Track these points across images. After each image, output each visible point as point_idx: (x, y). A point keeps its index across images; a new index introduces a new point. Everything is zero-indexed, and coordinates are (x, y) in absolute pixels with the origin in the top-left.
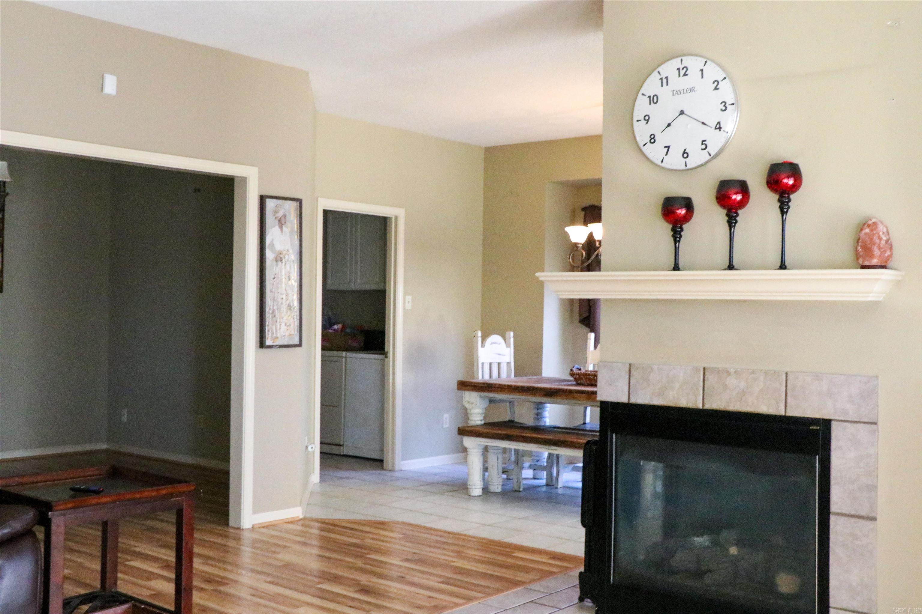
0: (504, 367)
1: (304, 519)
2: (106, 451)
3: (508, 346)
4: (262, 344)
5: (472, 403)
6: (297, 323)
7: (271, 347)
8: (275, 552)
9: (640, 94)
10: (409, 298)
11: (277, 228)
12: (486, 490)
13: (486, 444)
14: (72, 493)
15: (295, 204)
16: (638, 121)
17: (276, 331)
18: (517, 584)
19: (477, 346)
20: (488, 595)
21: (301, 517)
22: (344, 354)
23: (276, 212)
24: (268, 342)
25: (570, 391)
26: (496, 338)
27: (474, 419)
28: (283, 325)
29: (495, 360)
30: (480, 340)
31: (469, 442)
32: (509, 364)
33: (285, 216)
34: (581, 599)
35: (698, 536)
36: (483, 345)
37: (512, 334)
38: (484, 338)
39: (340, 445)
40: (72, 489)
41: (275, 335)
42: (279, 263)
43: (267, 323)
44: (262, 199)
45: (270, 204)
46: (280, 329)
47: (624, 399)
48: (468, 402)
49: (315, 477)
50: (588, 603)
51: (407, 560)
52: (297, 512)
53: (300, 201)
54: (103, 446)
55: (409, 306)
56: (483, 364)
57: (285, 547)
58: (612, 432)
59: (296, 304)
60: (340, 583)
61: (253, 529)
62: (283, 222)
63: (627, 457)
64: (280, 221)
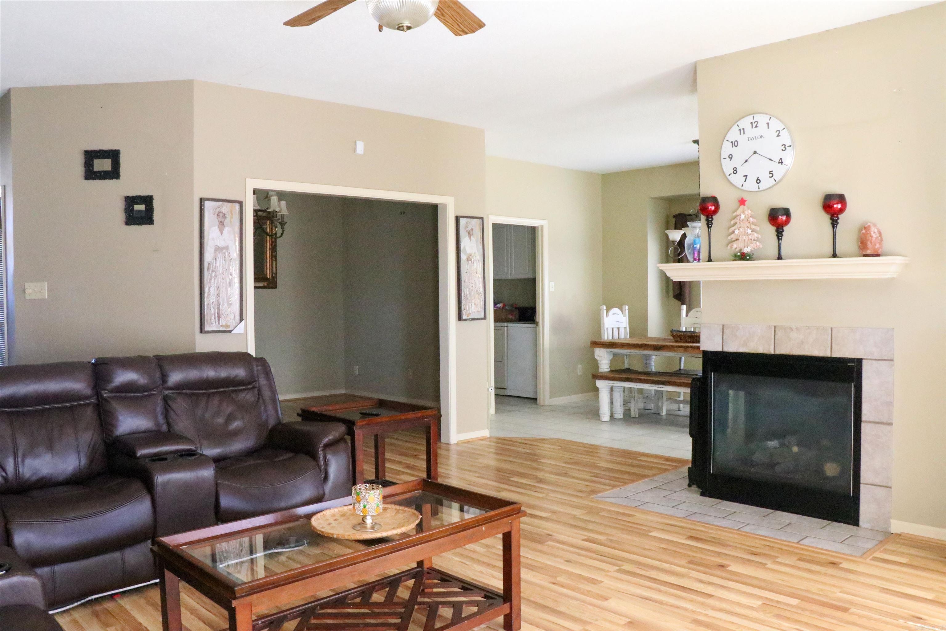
0: (622, 331)
1: (490, 438)
2: (345, 394)
3: (625, 316)
4: (460, 318)
5: (601, 357)
6: (482, 303)
7: (466, 320)
8: (477, 459)
9: (725, 140)
10: (552, 284)
11: (467, 238)
12: (612, 416)
13: (613, 385)
14: (361, 416)
15: (479, 221)
16: (724, 159)
17: (469, 309)
18: (645, 476)
19: (603, 317)
20: (625, 483)
21: (488, 436)
22: (506, 324)
23: (467, 227)
24: (464, 317)
25: (672, 346)
26: (616, 310)
27: (602, 367)
28: (473, 305)
29: (615, 326)
30: (605, 312)
31: (600, 384)
32: (625, 328)
33: (472, 229)
34: (689, 485)
35: (771, 440)
36: (607, 316)
37: (627, 307)
38: (608, 311)
39: (505, 389)
40: (361, 414)
41: (468, 312)
42: (470, 262)
43: (463, 304)
44: (457, 219)
45: (462, 221)
46: (471, 307)
47: (720, 349)
48: (599, 356)
49: (492, 410)
50: (694, 488)
51: (566, 463)
52: (485, 433)
53: (482, 219)
54: (343, 391)
55: (552, 290)
56: (607, 328)
57: (481, 455)
58: (711, 371)
59: (482, 290)
60: (525, 477)
61: (458, 444)
62: (471, 233)
63: (723, 388)
64: (469, 233)
